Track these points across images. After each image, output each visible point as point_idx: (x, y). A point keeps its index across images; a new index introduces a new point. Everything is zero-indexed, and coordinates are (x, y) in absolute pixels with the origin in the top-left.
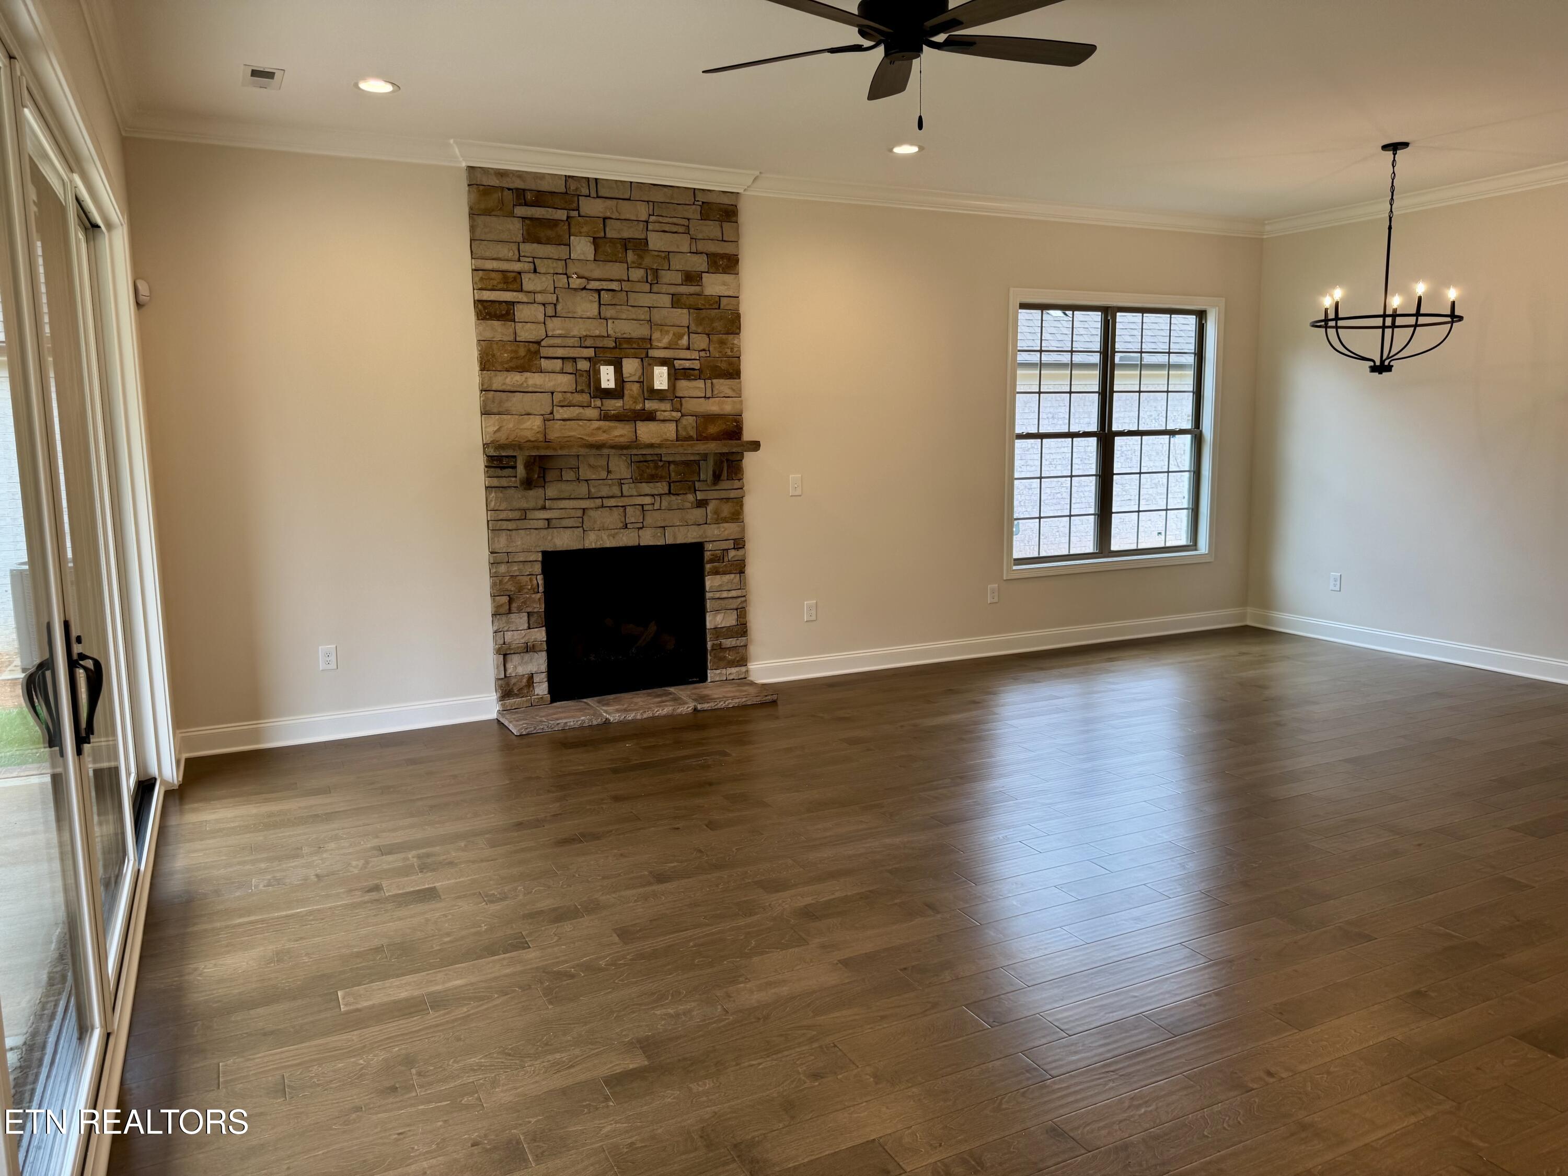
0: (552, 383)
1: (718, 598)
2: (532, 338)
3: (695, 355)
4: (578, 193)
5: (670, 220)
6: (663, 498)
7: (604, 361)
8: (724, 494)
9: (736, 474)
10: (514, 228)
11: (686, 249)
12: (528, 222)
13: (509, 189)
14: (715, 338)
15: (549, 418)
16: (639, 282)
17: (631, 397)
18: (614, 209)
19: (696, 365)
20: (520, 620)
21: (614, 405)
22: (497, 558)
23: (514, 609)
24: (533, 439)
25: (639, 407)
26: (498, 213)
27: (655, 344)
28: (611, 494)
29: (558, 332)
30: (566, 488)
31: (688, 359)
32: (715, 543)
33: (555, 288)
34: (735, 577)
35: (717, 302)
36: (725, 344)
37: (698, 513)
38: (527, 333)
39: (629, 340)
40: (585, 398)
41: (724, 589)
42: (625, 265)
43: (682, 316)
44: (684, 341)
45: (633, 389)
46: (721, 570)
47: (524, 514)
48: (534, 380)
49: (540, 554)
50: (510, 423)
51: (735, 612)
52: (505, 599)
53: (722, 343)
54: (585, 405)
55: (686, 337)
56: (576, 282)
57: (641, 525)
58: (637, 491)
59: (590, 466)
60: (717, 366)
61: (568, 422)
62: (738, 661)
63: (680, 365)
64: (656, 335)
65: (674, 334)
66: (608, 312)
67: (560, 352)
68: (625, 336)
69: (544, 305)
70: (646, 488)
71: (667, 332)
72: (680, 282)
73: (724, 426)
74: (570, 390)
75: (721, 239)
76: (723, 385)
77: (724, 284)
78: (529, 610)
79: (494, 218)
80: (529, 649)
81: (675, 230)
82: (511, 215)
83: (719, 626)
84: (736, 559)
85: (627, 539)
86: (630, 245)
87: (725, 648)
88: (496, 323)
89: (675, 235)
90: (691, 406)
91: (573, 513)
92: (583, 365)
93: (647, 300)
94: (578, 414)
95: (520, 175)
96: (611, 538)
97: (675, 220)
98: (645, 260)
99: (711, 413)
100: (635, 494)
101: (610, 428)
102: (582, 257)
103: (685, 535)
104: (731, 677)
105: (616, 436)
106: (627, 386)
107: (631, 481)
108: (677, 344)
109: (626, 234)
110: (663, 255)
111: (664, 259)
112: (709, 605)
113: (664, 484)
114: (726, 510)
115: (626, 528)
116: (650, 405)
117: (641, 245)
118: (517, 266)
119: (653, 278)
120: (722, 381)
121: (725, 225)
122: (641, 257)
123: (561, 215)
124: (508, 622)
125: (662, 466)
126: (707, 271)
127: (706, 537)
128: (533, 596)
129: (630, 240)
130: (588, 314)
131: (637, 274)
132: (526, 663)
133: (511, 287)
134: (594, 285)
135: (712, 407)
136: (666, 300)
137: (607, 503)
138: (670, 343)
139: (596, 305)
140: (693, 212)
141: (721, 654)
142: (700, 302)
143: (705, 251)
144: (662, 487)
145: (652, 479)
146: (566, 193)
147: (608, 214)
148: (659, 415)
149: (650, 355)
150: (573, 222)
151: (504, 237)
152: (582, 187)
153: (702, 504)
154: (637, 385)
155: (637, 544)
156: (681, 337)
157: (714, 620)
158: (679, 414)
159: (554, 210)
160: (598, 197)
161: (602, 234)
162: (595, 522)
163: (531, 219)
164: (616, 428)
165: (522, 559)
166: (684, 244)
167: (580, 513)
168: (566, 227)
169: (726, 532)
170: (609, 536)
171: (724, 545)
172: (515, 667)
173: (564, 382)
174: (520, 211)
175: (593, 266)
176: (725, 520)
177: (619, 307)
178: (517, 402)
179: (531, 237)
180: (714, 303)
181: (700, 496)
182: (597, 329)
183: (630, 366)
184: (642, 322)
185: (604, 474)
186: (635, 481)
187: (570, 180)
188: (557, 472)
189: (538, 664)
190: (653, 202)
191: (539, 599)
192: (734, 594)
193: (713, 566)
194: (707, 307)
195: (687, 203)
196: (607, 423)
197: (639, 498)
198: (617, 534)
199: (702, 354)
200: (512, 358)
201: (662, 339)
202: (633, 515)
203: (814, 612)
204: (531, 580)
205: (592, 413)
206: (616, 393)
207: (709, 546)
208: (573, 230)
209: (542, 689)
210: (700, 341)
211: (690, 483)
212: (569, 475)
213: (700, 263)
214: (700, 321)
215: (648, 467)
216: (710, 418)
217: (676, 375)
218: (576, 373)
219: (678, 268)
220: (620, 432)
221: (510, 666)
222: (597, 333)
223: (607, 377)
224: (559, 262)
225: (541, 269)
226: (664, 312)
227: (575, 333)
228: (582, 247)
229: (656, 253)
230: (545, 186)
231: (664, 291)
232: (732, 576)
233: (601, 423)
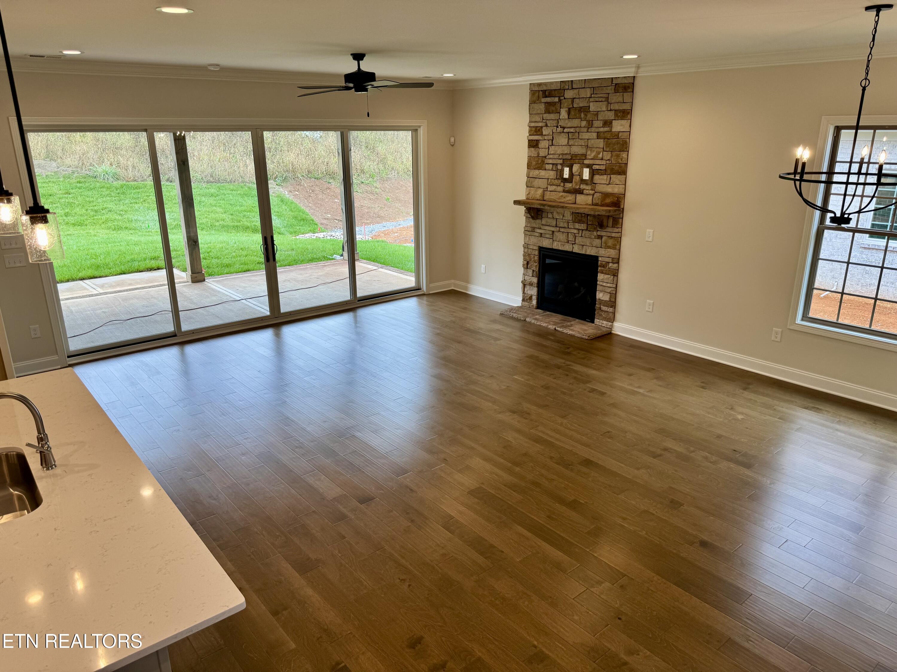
0: (547, 175)
1: (601, 285)
2: (543, 155)
3: (604, 162)
4: (564, 88)
5: (599, 95)
6: (583, 231)
7: (566, 165)
8: (609, 234)
9: (616, 225)
10: (542, 107)
11: (604, 109)
12: (546, 104)
13: (541, 91)
14: (614, 153)
15: (545, 190)
16: (584, 127)
17: (575, 182)
18: (577, 94)
19: (603, 168)
20: (530, 272)
21: (568, 185)
22: (526, 246)
23: (529, 267)
24: (539, 199)
25: (578, 187)
26: (538, 102)
27: (588, 157)
28: (564, 226)
29: (552, 152)
30: (549, 221)
31: (600, 165)
32: (602, 258)
33: (553, 133)
34: (610, 277)
35: (617, 135)
36: (619, 157)
37: (597, 242)
38: (543, 153)
39: (576, 155)
40: (560, 181)
41: (605, 281)
42: (580, 120)
43: (601, 143)
44: (600, 156)
45: (576, 179)
46: (604, 272)
47: (533, 229)
48: (543, 173)
49: (537, 247)
50: (533, 190)
51: (609, 294)
52: (526, 262)
53: (618, 156)
54: (558, 185)
55: (601, 153)
56: (559, 129)
57: (574, 242)
58: (573, 227)
59: (557, 212)
60: (613, 168)
61: (552, 192)
62: (608, 319)
63: (595, 168)
64: (589, 153)
65: (596, 152)
66: (571, 142)
67: (551, 161)
68: (576, 153)
69: (549, 140)
70: (577, 226)
71: (594, 151)
72: (602, 125)
73: (612, 200)
74: (554, 178)
75: (622, 102)
76: (616, 178)
77: (621, 125)
78: (533, 269)
79: (536, 104)
80: (531, 284)
81: (601, 100)
82: (541, 102)
83: (601, 299)
84: (612, 268)
85: (567, 248)
86: (582, 110)
87: (602, 310)
88: (533, 149)
89: (601, 103)
90: (599, 188)
91: (548, 232)
92: (559, 167)
93: (586, 136)
94: (555, 189)
95: (545, 84)
96: (562, 246)
97: (601, 95)
98: (588, 116)
99: (608, 192)
100: (573, 228)
101: (566, 196)
102: (564, 118)
103: (591, 251)
104: (603, 325)
105: (567, 200)
106: (574, 177)
107: (572, 221)
108: (598, 157)
109: (581, 105)
110: (595, 113)
111: (595, 115)
112: (598, 288)
113: (585, 225)
114: (610, 242)
115: (568, 243)
116: (583, 187)
117: (585, 110)
118: (540, 124)
119: (590, 125)
120: (615, 176)
121: (625, 94)
122: (586, 115)
123: (556, 99)
124: (527, 272)
125: (584, 216)
126: (614, 119)
127: (599, 254)
128: (534, 264)
129: (581, 107)
130: (564, 144)
131: (584, 123)
132: (531, 290)
133: (538, 133)
134: (566, 130)
135: (609, 189)
136: (595, 135)
137: (562, 230)
138: (594, 156)
139: (567, 140)
140: (611, 90)
141: (600, 313)
142: (608, 135)
143: (614, 109)
144: (583, 226)
145: (580, 222)
146: (560, 89)
147: (574, 97)
148: (585, 192)
149: (584, 163)
150: (562, 102)
151: (539, 112)
152: (566, 85)
153: (600, 237)
154: (579, 176)
155: (571, 251)
156: (599, 153)
157: (600, 295)
158: (593, 192)
159: (554, 98)
160: (573, 89)
161: (571, 106)
162: (557, 237)
163: (547, 103)
164: (568, 196)
165: (531, 248)
166: (603, 106)
167: (551, 233)
168: (559, 105)
169: (608, 254)
170: (561, 245)
171: (607, 260)
172: (527, 290)
173: (552, 174)
174: (544, 100)
175: (567, 121)
176: (609, 247)
177: (575, 140)
178: (537, 183)
179: (548, 111)
180: (615, 136)
181: (599, 233)
182: (566, 150)
183: (576, 168)
184: (583, 147)
185: (562, 217)
186: (574, 222)
187: (561, 83)
188: (546, 214)
189: (533, 291)
190: (594, 88)
191: (536, 266)
192: (609, 285)
193: (601, 269)
194: (612, 138)
195: (608, 85)
196: (565, 194)
197: (574, 230)
198: (564, 244)
199: (608, 162)
200: (536, 164)
201: (591, 154)
202: (571, 238)
203: (651, 307)
204: (534, 257)
205: (560, 189)
206: (570, 180)
207: (600, 259)
208: (562, 106)
209: (534, 302)
210: (607, 156)
211: (595, 226)
212: (550, 216)
213: (611, 115)
214: (608, 145)
215: (578, 216)
216: (606, 195)
217: (593, 173)
218: (557, 170)
219: (601, 119)
220: (570, 198)
221: (526, 289)
222: (566, 152)
223: (566, 173)
224: (555, 121)
225: (549, 125)
226: (593, 141)
227: (558, 152)
228: (564, 113)
229: (593, 113)
230: (553, 87)
231: (593, 131)
232: (609, 276)
233: (563, 194)
